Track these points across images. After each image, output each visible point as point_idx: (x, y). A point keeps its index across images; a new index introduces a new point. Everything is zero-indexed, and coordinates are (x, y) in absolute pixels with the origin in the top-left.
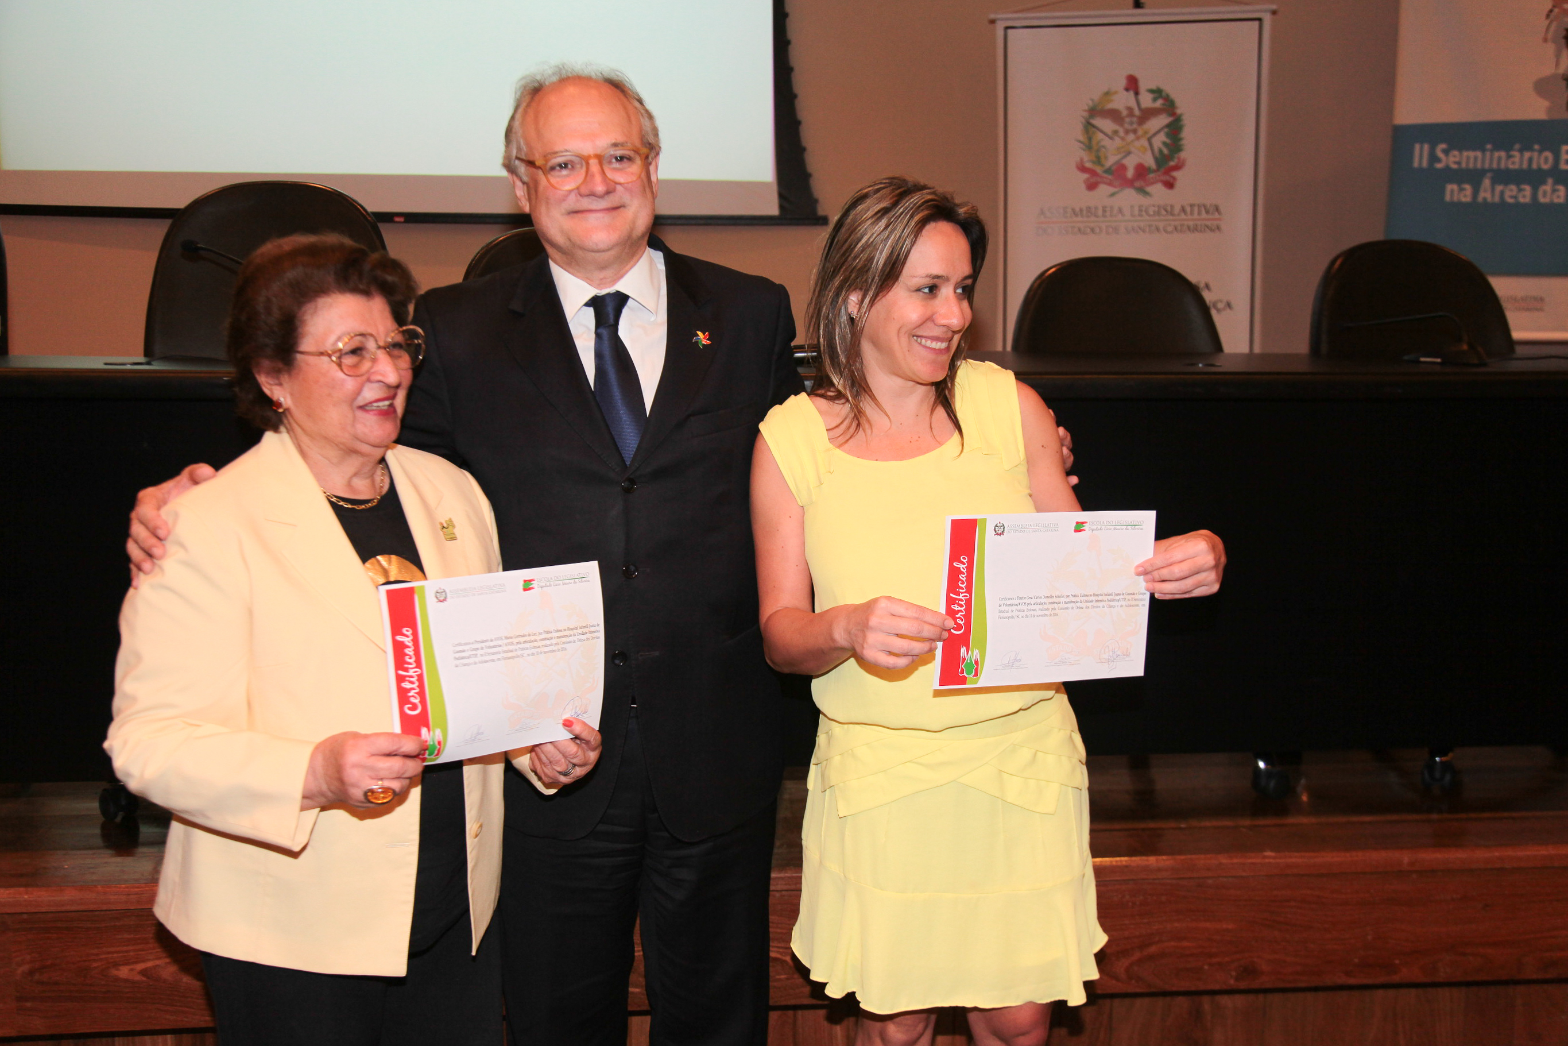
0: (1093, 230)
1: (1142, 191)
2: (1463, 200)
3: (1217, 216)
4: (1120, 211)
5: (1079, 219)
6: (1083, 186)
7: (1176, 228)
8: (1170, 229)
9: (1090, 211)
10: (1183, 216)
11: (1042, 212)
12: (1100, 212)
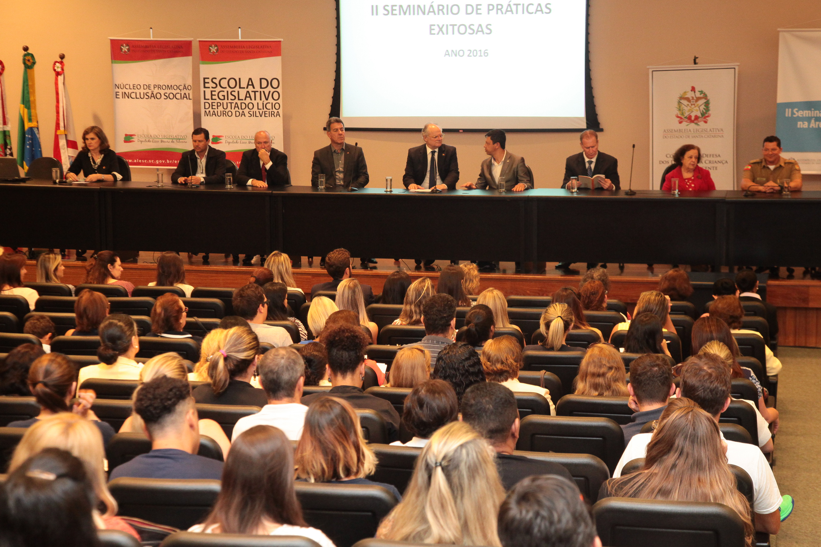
0: (681, 137)
1: (696, 124)
2: (804, 127)
3: (722, 132)
4: (690, 130)
5: (677, 133)
6: (678, 122)
7: (708, 136)
8: (706, 136)
9: (680, 131)
10: (710, 132)
11: (665, 131)
12: (683, 131)
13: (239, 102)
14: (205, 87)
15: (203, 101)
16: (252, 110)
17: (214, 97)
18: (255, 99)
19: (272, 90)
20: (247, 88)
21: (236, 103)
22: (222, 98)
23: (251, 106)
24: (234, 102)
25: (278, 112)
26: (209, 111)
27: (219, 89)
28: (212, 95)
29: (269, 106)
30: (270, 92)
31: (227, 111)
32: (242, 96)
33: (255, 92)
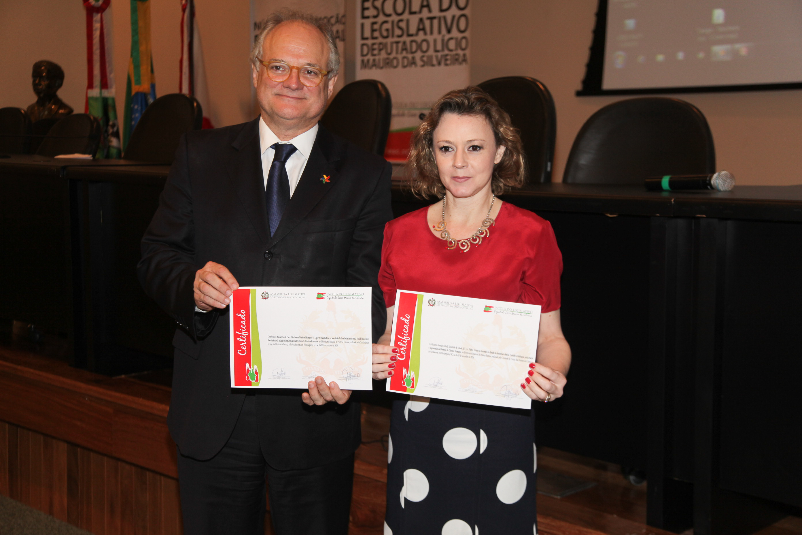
13: (408, 39)
14: (364, 17)
15: (359, 42)
16: (427, 54)
17: (376, 34)
18: (432, 33)
19: (458, 13)
20: (420, 12)
21: (404, 43)
22: (385, 34)
23: (424, 46)
24: (402, 39)
25: (464, 55)
26: (368, 61)
27: (382, 18)
28: (373, 31)
29: (452, 45)
30: (454, 17)
31: (391, 57)
32: (413, 30)
33: (431, 19)
